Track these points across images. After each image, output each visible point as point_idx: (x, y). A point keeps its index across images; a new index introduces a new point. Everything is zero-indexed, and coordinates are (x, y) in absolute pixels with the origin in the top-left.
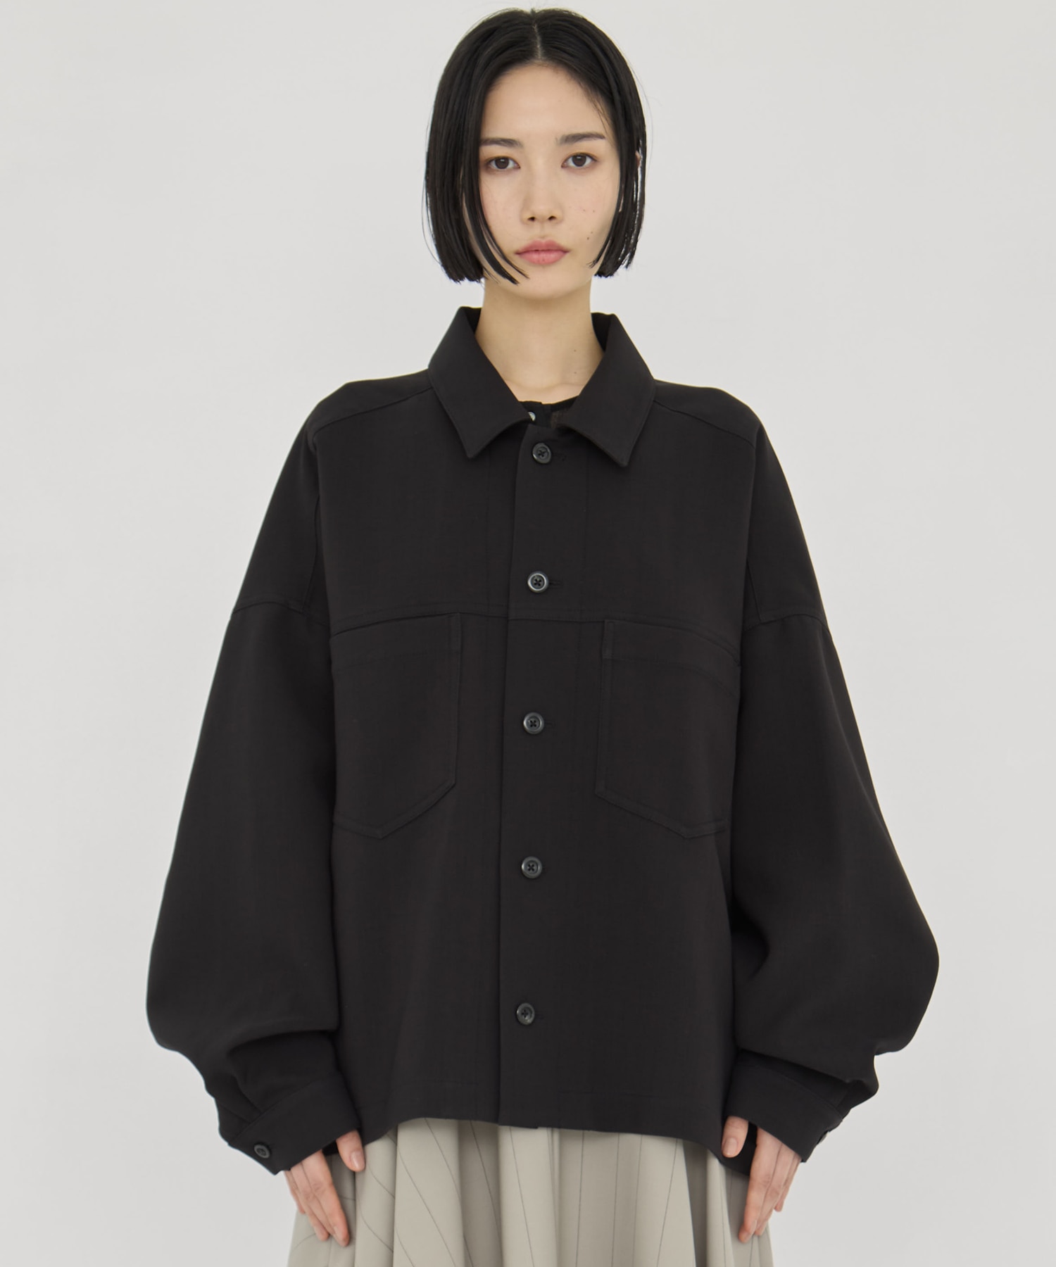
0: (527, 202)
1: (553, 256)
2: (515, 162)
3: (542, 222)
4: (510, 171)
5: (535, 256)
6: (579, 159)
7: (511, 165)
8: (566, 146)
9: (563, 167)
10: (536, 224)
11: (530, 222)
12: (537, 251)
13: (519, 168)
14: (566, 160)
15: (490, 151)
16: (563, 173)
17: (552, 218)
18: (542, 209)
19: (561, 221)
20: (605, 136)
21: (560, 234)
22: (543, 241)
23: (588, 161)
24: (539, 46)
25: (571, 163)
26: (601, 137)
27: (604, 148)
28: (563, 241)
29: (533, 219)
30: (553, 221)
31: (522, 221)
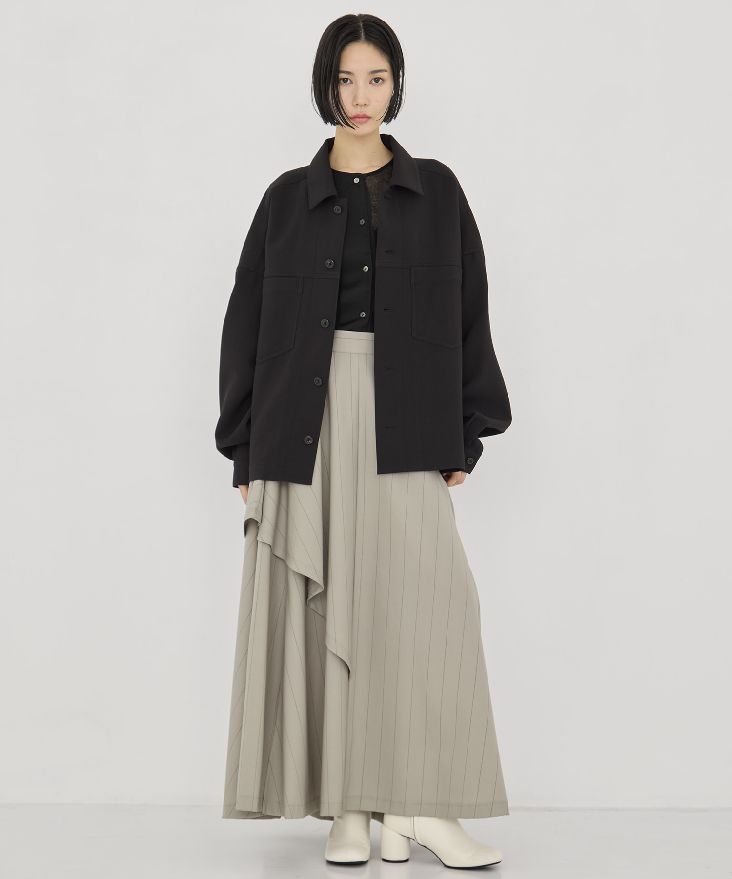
0: (355, 98)
1: (364, 119)
2: (350, 80)
3: (361, 106)
4: (348, 84)
5: (358, 119)
6: (377, 80)
7: (349, 81)
8: (372, 75)
9: (370, 83)
10: (358, 106)
11: (356, 106)
12: (359, 117)
13: (352, 83)
14: (372, 80)
15: (342, 76)
16: (370, 86)
17: (365, 105)
18: (361, 101)
19: (369, 106)
20: (388, 70)
21: (368, 111)
22: (361, 114)
23: (380, 80)
24: (362, 34)
25: (373, 82)
26: (386, 71)
27: (387, 76)
28: (369, 114)
29: (357, 105)
30: (366, 106)
31: (353, 105)
